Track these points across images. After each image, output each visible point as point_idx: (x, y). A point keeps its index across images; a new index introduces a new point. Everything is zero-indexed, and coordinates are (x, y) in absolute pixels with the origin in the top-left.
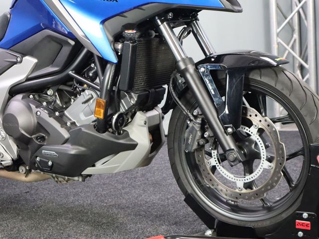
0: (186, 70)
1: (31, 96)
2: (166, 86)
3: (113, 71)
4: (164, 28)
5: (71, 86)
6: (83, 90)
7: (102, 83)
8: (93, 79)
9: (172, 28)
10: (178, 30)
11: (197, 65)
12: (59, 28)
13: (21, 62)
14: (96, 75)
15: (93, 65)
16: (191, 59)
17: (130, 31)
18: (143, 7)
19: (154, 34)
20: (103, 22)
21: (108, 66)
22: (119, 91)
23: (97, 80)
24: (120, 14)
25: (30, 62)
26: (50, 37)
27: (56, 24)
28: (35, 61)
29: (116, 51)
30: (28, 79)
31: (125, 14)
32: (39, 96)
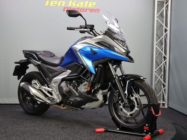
0: (116, 78)
1: (68, 82)
2: (110, 83)
3: (94, 76)
4: (110, 65)
5: (80, 80)
6: (84, 82)
7: (90, 79)
8: (87, 79)
9: (113, 66)
10: (114, 66)
11: (119, 77)
12: (79, 62)
13: (66, 71)
14: (89, 77)
15: (88, 74)
16: (117, 75)
17: (100, 65)
18: (105, 58)
19: (107, 67)
20: (92, 62)
21: (93, 75)
22: (95, 83)
23: (89, 79)
24: (98, 60)
25: (69, 71)
26: (76, 65)
27: (78, 61)
28: (71, 71)
29: (95, 70)
30: (68, 77)
31: (99, 60)
32: (71, 82)
